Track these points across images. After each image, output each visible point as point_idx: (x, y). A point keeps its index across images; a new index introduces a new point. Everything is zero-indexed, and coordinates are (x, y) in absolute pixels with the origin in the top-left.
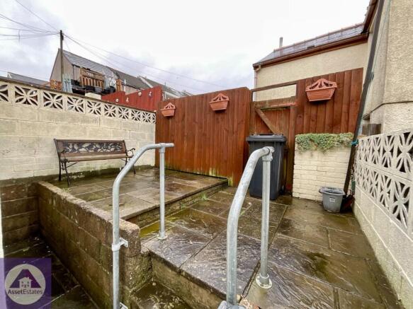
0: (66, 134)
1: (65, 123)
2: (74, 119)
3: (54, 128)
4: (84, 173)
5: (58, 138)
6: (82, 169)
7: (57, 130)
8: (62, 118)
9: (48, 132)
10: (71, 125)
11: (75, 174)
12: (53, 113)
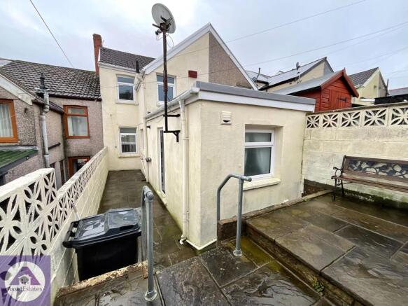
0: (357, 152)
1: (359, 139)
2: (369, 135)
3: (347, 145)
4: (373, 197)
5: (347, 155)
6: (372, 192)
7: (350, 147)
8: (356, 135)
9: (342, 148)
10: (365, 142)
11: (362, 194)
12: (348, 132)
